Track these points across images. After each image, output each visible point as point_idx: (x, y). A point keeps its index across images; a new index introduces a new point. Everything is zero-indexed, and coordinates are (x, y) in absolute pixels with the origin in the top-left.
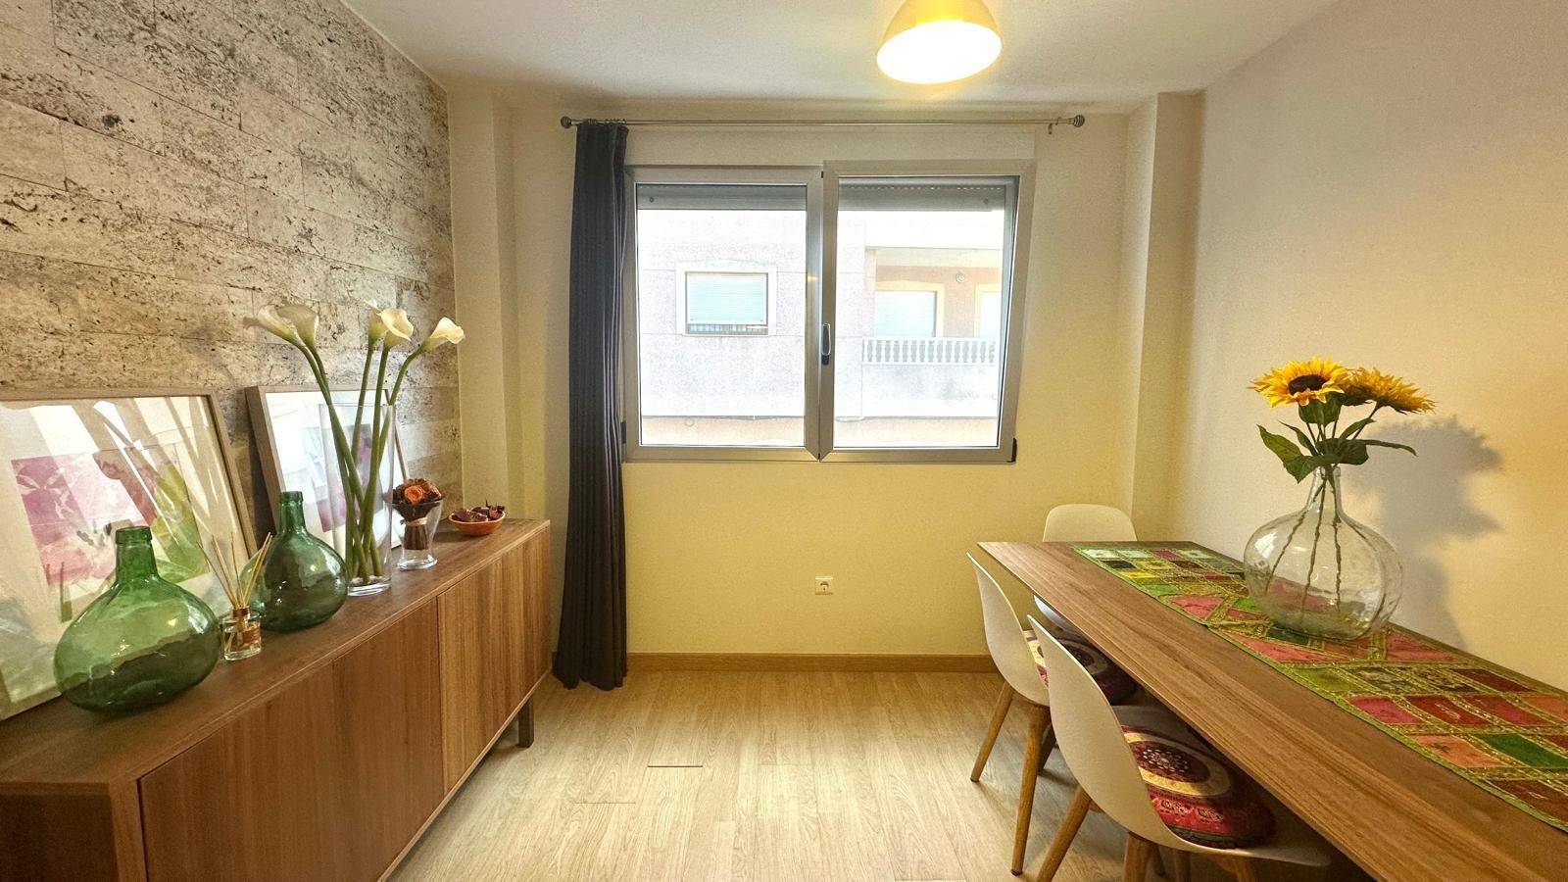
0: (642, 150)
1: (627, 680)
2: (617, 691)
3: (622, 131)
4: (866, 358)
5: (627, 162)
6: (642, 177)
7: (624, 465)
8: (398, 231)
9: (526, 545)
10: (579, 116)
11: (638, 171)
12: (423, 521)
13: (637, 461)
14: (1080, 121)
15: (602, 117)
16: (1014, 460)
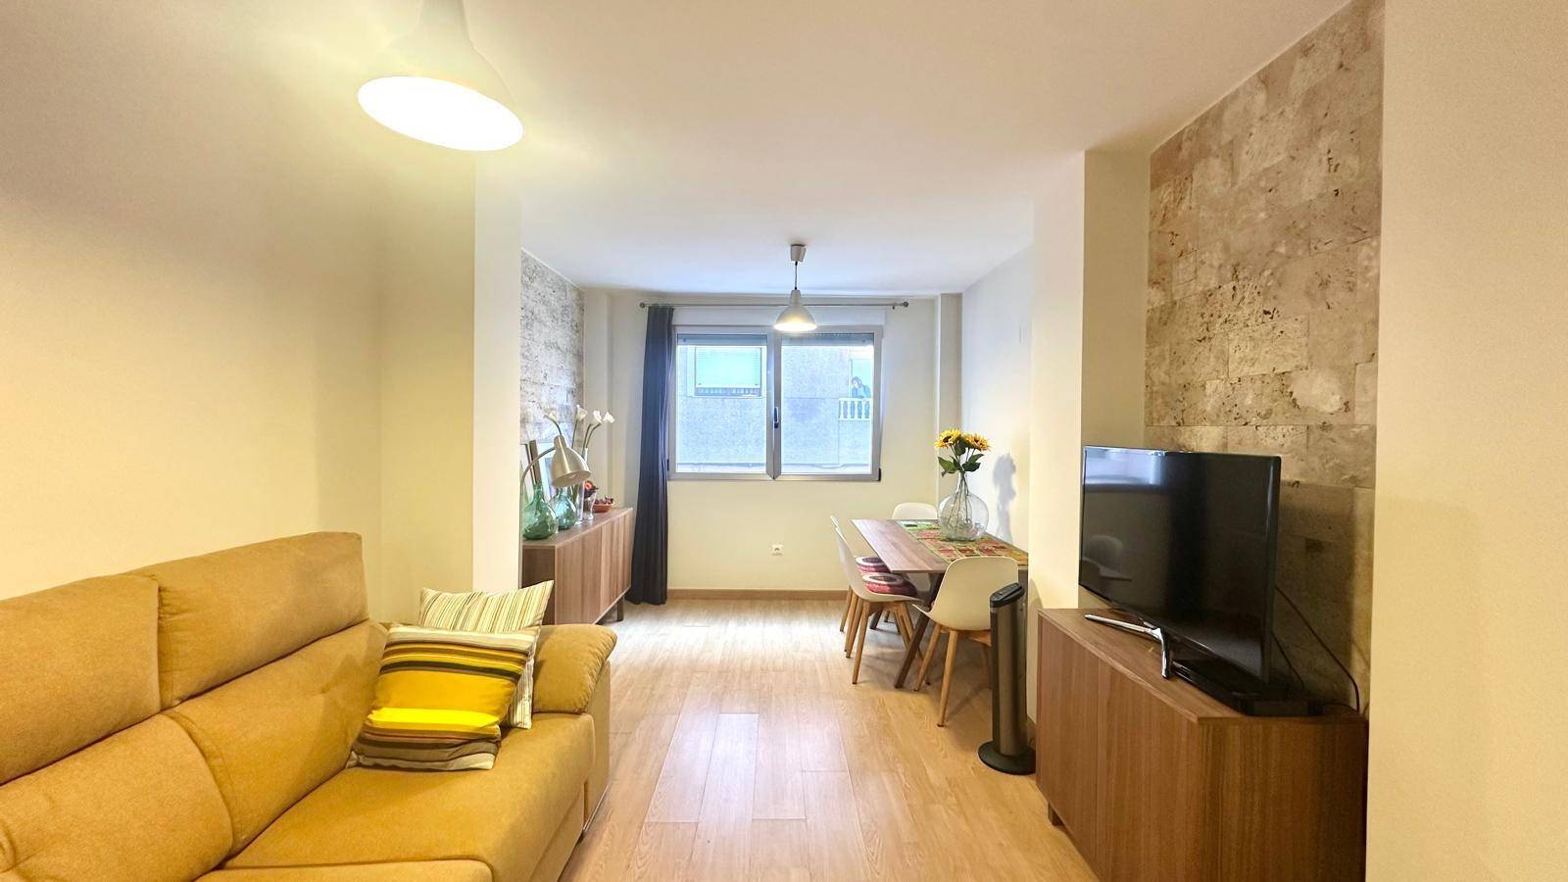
0: (681, 318)
1: (667, 603)
2: (662, 606)
3: (671, 310)
4: (842, 416)
5: (673, 323)
6: (680, 331)
7: (668, 483)
8: (569, 367)
9: (625, 516)
10: (650, 302)
11: (677, 328)
12: (589, 499)
13: (673, 480)
14: (906, 304)
15: (661, 302)
16: (880, 480)
